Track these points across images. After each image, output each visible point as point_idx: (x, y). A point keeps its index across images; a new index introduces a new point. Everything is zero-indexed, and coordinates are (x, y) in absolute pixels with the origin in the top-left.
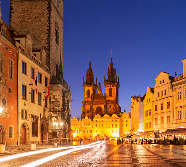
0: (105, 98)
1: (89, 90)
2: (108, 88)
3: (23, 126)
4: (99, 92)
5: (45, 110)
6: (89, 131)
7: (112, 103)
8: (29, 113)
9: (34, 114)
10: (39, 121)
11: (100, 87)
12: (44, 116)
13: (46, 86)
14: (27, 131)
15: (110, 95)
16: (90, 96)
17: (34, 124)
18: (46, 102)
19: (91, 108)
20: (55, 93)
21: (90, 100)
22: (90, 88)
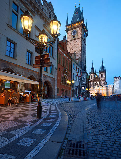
0: (99, 79)
1: (92, 76)
2: (101, 74)
3: (73, 90)
4: (97, 76)
5: (80, 84)
6: (92, 93)
7: (103, 81)
8: (75, 85)
9: (76, 85)
10: (78, 88)
11: (97, 74)
12: (80, 86)
13: (80, 74)
14: (74, 93)
15: (102, 77)
16: (93, 78)
17: (76, 89)
18: (80, 80)
19: (93, 83)
20: (83, 76)
21: (92, 80)
22: (93, 75)
